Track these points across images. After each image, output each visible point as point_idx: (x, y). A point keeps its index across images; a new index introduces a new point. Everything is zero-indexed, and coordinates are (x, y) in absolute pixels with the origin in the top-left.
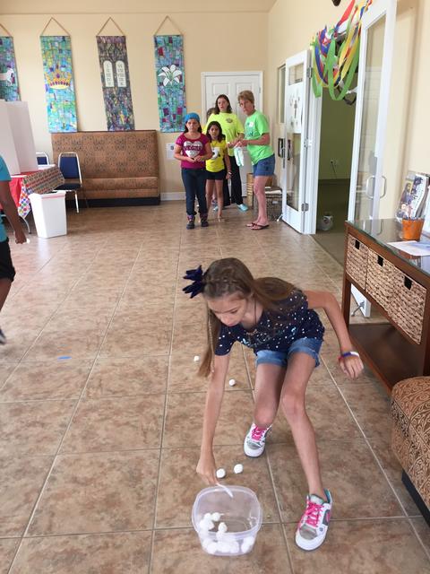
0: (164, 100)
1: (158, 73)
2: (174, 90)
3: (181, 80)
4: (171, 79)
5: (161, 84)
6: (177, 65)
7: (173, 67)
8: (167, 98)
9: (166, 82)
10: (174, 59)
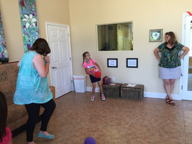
0: (27, 39)
1: (22, 18)
2: (33, 31)
3: (36, 25)
4: (30, 24)
5: (25, 27)
6: (33, 15)
7: (31, 16)
8: (29, 37)
9: (27, 25)
10: (31, 10)
